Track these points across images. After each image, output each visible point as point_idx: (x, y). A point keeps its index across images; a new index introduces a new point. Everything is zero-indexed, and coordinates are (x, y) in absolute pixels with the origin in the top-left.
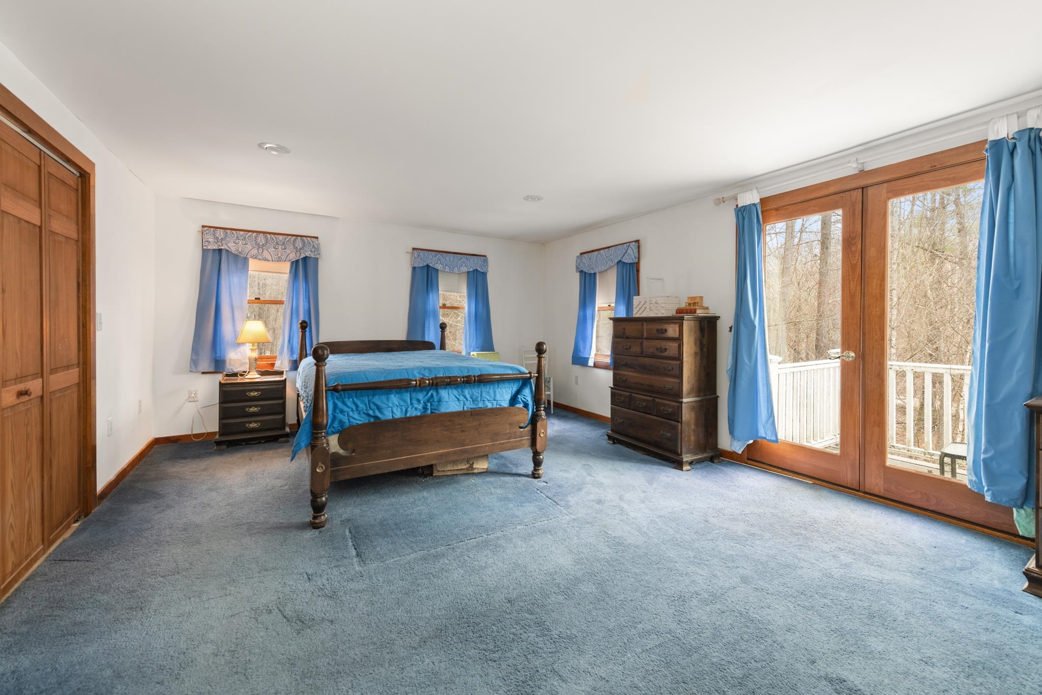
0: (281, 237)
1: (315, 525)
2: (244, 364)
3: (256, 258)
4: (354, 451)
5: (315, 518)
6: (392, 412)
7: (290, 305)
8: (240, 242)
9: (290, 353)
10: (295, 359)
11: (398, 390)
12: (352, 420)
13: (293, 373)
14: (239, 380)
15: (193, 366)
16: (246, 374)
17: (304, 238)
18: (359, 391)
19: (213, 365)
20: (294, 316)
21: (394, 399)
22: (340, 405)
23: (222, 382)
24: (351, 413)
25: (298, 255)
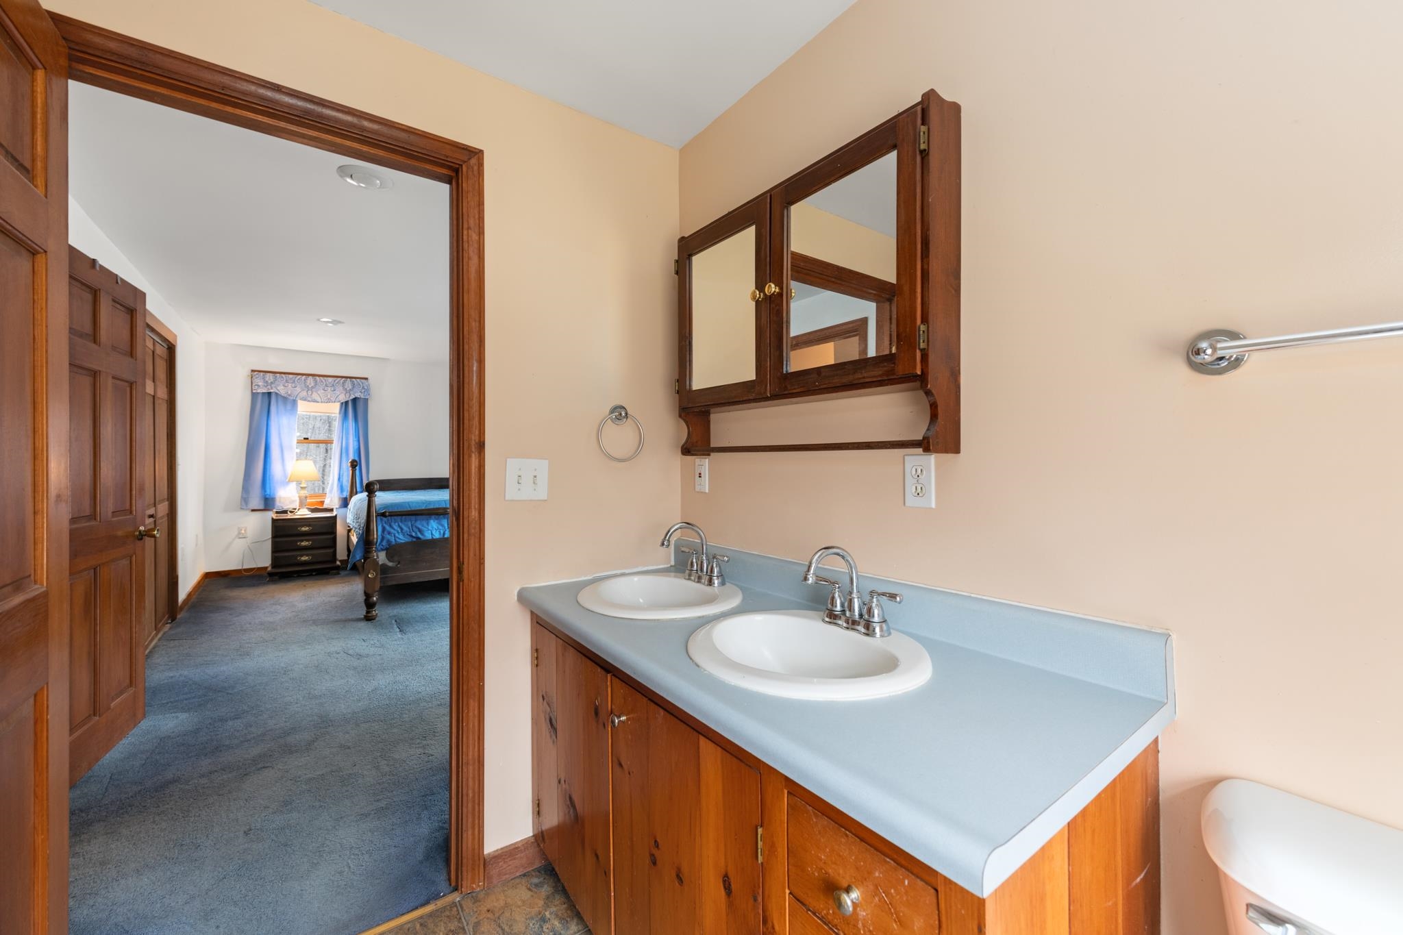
0: (330, 380)
1: (368, 618)
2: (293, 501)
3: (305, 400)
4: (399, 563)
5: (368, 612)
6: (432, 534)
7: (340, 444)
8: (290, 385)
9: (339, 491)
10: (345, 496)
11: (437, 517)
12: (398, 540)
13: (344, 509)
14: (290, 516)
15: (243, 503)
16: (296, 511)
17: (354, 380)
18: (404, 517)
19: (262, 502)
20: (344, 455)
21: (433, 524)
22: (388, 528)
23: (274, 518)
24: (397, 535)
25: (348, 396)
